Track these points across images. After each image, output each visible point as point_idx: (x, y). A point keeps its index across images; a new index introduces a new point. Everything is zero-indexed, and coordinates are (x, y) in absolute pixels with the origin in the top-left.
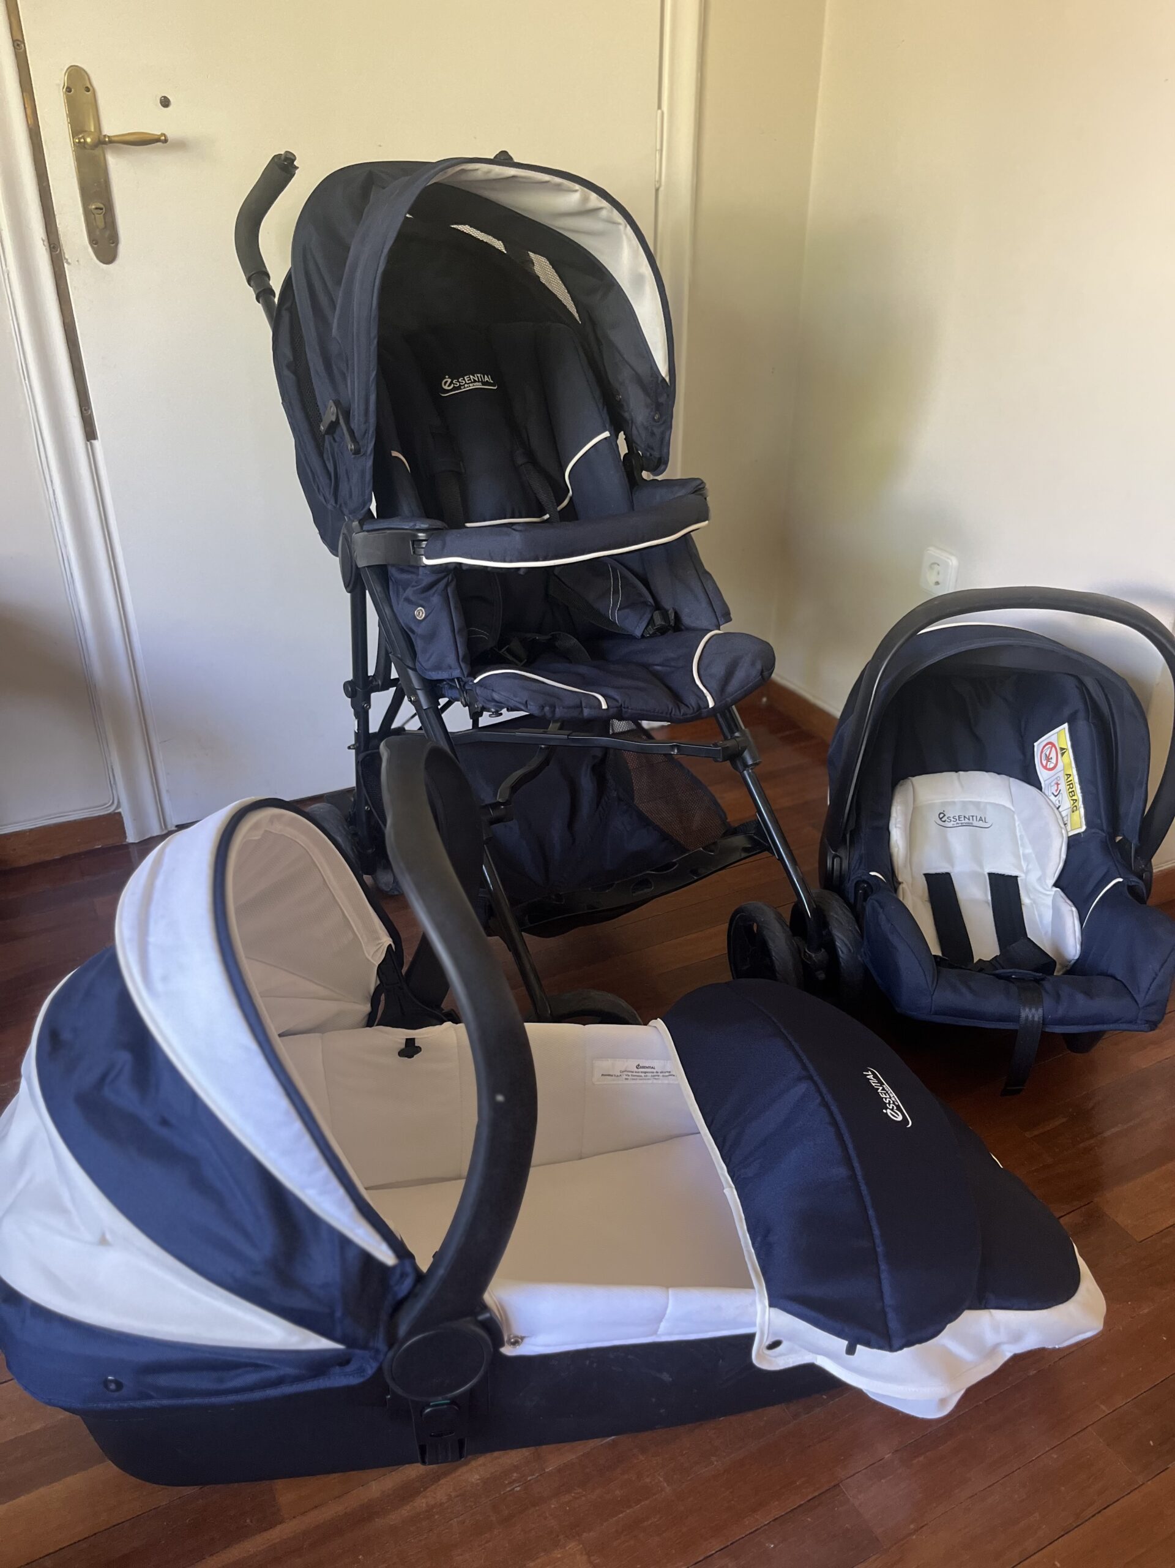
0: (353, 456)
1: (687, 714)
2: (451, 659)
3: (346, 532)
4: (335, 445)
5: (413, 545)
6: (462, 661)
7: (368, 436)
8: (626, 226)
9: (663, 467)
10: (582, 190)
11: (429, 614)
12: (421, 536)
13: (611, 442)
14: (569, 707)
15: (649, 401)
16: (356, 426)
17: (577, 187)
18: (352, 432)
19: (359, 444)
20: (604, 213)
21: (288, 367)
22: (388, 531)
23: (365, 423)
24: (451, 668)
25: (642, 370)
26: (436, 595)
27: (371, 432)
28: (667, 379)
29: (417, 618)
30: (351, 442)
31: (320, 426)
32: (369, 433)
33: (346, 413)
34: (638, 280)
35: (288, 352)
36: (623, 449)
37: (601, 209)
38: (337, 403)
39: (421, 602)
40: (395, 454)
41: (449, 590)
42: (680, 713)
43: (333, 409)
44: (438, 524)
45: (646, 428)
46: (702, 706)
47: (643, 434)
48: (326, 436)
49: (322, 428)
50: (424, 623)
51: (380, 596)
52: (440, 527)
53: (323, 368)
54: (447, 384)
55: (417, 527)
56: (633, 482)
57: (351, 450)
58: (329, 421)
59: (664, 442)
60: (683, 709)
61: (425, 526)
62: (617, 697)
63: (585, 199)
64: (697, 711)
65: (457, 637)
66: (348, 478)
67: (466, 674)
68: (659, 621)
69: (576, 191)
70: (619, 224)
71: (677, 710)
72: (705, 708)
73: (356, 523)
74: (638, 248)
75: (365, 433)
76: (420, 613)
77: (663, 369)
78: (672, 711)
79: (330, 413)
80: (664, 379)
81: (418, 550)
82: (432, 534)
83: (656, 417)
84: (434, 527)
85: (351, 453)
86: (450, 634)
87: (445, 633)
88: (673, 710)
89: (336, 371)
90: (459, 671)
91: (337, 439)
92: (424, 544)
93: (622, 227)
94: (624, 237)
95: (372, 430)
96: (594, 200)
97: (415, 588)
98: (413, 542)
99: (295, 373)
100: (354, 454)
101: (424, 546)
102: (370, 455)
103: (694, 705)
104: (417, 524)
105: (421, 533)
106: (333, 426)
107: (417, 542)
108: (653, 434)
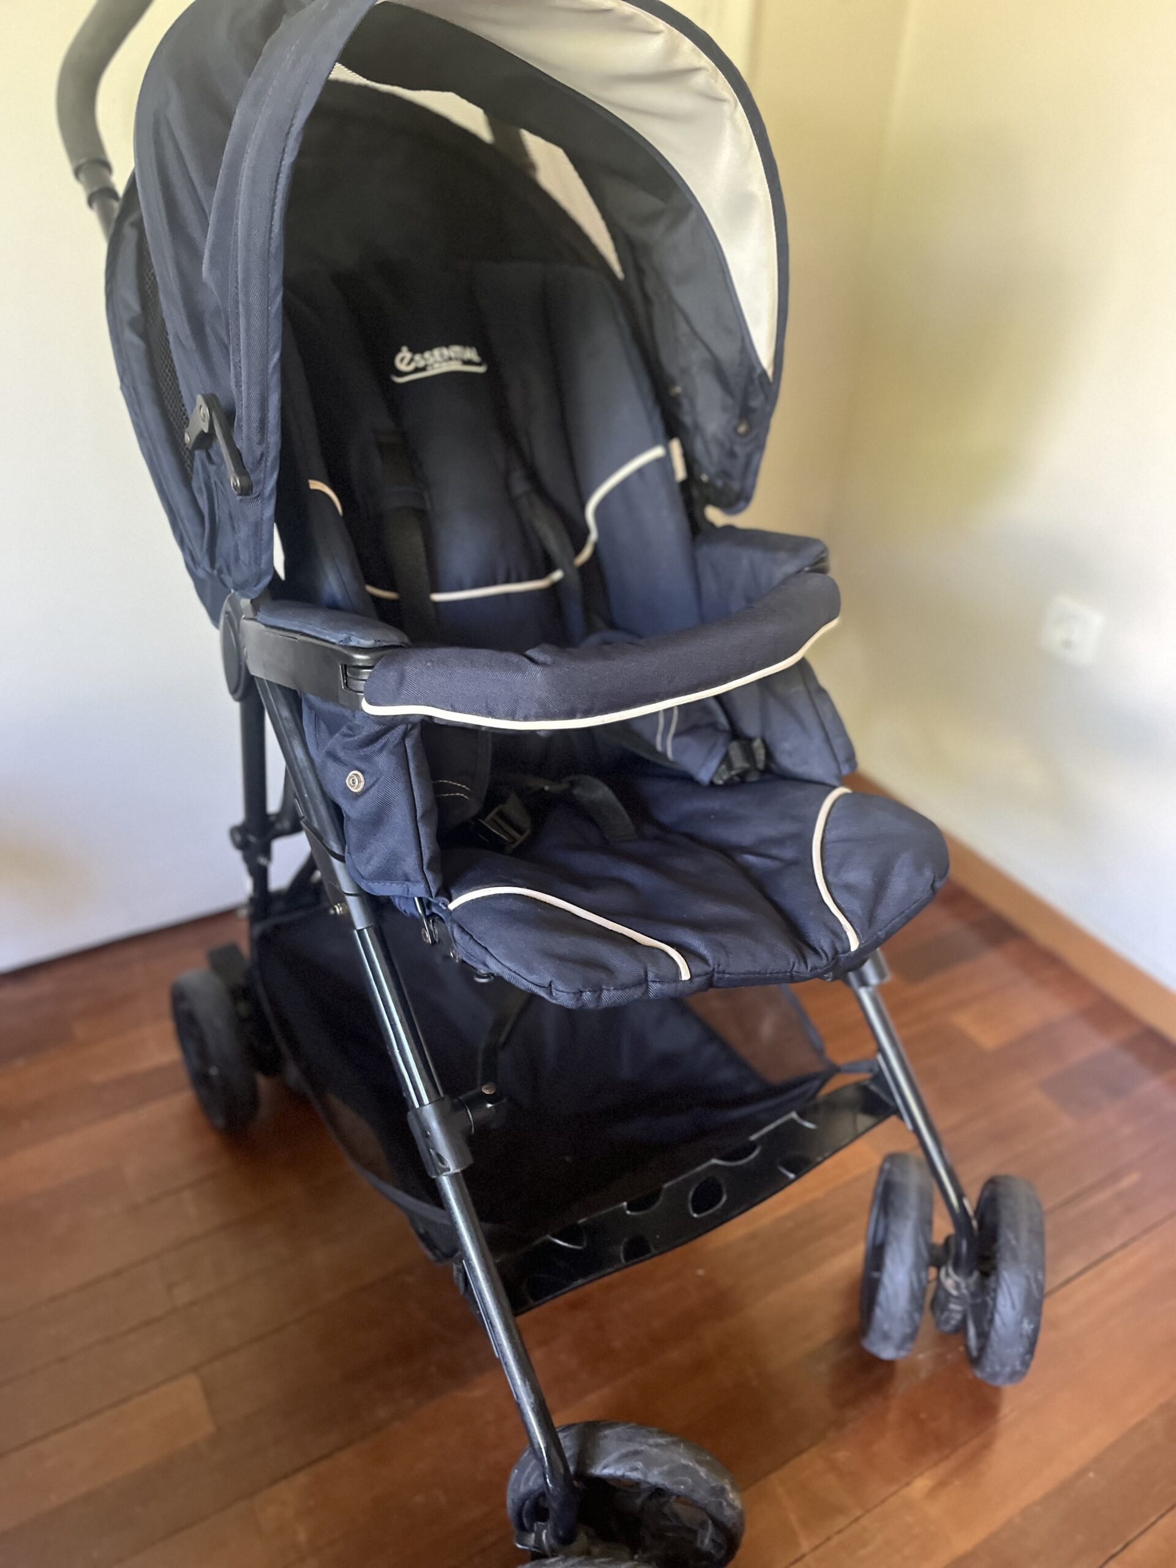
0: (239, 498)
1: (816, 968)
2: (410, 864)
3: (230, 609)
4: (212, 469)
5: (345, 674)
6: (429, 868)
7: (266, 466)
8: (736, 105)
9: (742, 504)
10: (670, 32)
11: (371, 786)
12: (359, 660)
13: (665, 462)
14: (624, 987)
15: (729, 402)
16: (244, 446)
17: (661, 25)
18: (237, 456)
19: (249, 478)
20: (699, 80)
21: (133, 324)
22: (299, 637)
23: (260, 443)
24: (408, 880)
25: (726, 352)
26: (385, 753)
27: (270, 459)
28: (770, 372)
29: (353, 789)
30: (234, 475)
31: (184, 436)
32: (266, 460)
33: (228, 416)
34: (741, 204)
35: (130, 297)
36: (680, 473)
37: (696, 70)
38: (211, 401)
39: (358, 764)
40: (315, 485)
41: (409, 743)
42: (807, 967)
43: (205, 410)
44: (393, 637)
45: (721, 445)
46: (840, 950)
47: (715, 451)
48: (197, 452)
49: (187, 438)
50: (362, 801)
51: (288, 727)
52: (395, 644)
53: (188, 333)
54: (404, 360)
55: (352, 644)
56: (697, 528)
57: (235, 487)
58: (196, 433)
59: (749, 469)
60: (812, 960)
61: (367, 643)
62: (704, 951)
63: (672, 51)
64: (833, 959)
65: (420, 825)
66: (233, 528)
67: (434, 891)
68: (739, 763)
69: (658, 33)
70: (721, 100)
71: (803, 964)
72: (844, 952)
73: (245, 603)
74: (751, 147)
75: (261, 459)
76: (355, 781)
77: (765, 355)
78: (794, 966)
79: (200, 418)
80: (764, 373)
81: (355, 682)
82: (381, 657)
83: (742, 429)
84: (384, 644)
85: (236, 493)
86: (408, 819)
87: (400, 817)
88: (796, 964)
89: (212, 340)
90: (422, 886)
91: (214, 458)
92: (365, 674)
93: (727, 108)
94: (728, 124)
95: (273, 453)
96: (689, 53)
97: (348, 740)
98: (345, 667)
99: (144, 336)
100: (240, 495)
101: (366, 677)
102: (270, 496)
103: (828, 951)
104: (353, 638)
105: (360, 653)
106: (205, 440)
107: (350, 669)
108: (732, 454)
